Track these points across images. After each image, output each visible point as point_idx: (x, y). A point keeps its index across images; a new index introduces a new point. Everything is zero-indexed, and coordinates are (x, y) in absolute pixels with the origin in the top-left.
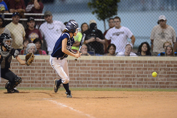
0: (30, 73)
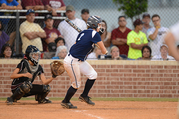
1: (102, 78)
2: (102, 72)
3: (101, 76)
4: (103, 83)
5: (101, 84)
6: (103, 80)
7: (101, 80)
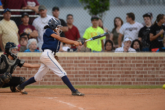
1: (71, 68)
2: (70, 63)
3: (69, 66)
4: (72, 72)
5: (70, 74)
6: (72, 70)
7: (69, 70)
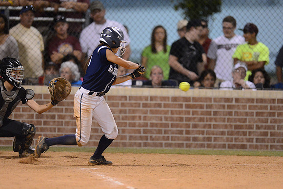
0: (56, 120)
1: (136, 116)
2: (135, 107)
3: (133, 113)
4: (137, 124)
5: (134, 127)
6: (137, 120)
7: (133, 119)
